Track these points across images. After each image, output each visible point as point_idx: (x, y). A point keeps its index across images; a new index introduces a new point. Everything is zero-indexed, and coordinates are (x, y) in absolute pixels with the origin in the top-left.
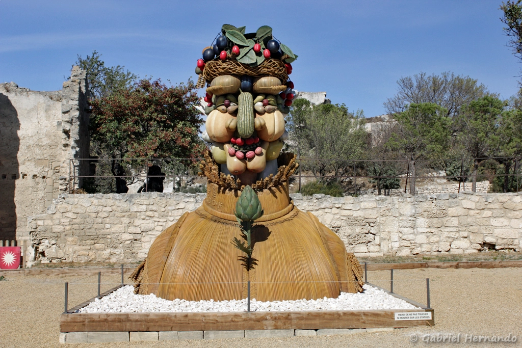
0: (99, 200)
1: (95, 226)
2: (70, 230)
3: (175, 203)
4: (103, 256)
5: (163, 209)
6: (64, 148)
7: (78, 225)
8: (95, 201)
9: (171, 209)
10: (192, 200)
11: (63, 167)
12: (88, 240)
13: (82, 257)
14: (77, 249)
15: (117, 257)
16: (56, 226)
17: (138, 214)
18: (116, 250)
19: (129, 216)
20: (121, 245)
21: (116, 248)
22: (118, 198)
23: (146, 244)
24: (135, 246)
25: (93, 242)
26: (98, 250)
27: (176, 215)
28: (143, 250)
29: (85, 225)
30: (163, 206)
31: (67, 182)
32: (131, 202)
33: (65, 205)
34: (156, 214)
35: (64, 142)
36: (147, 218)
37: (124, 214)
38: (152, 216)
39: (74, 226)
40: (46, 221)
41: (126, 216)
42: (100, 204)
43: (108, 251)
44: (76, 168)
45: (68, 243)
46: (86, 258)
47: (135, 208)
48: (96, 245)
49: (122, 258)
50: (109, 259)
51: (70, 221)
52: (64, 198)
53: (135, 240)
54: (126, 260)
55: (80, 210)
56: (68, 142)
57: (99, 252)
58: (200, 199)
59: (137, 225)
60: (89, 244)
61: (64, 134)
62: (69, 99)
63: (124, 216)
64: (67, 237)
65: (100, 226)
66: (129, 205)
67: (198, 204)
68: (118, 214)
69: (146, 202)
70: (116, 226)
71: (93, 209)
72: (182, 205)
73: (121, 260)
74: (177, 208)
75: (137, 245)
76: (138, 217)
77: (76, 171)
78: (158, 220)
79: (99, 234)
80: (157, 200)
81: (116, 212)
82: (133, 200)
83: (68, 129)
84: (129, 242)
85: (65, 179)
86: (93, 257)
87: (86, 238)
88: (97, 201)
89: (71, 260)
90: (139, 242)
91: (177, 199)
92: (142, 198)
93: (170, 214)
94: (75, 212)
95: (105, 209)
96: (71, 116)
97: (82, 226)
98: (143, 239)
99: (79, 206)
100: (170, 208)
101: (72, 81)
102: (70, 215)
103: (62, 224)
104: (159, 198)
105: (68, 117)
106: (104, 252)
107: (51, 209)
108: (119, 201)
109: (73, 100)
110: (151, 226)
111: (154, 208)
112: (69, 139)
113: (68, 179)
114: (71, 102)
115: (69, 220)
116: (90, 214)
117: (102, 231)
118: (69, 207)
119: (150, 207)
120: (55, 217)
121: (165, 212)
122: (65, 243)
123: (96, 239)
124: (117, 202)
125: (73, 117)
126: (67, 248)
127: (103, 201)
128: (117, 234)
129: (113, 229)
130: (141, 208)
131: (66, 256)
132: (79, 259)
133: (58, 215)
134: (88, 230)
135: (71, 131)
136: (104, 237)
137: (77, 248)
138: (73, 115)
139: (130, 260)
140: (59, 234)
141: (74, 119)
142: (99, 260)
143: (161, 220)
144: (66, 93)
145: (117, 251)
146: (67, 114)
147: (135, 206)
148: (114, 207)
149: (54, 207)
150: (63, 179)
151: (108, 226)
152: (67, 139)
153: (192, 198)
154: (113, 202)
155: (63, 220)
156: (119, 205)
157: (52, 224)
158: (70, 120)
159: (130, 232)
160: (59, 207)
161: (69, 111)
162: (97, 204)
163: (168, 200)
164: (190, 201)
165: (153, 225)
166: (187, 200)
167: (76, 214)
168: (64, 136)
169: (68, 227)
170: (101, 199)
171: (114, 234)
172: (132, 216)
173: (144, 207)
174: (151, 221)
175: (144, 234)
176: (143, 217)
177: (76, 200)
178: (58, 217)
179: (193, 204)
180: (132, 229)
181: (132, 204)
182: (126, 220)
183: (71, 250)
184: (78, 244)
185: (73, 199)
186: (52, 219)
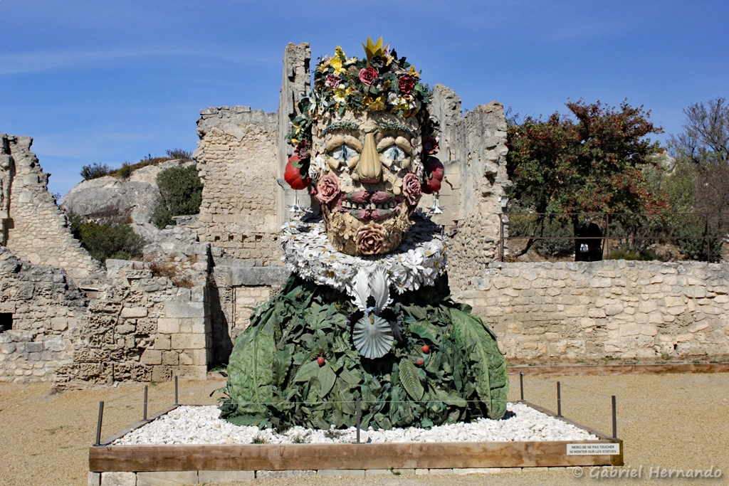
0: (548, 270)
1: (545, 308)
2: (511, 313)
3: (649, 275)
4: (557, 349)
5: (634, 284)
6: (483, 198)
7: (521, 306)
8: (543, 273)
9: (644, 284)
10: (673, 270)
11: (486, 225)
12: (536, 327)
13: (528, 351)
14: (521, 340)
15: (576, 350)
16: (492, 308)
17: (601, 290)
18: (574, 341)
19: (589, 294)
20: (580, 334)
21: (573, 338)
22: (573, 268)
23: (613, 332)
24: (598, 335)
25: (542, 329)
26: (549, 341)
27: (651, 292)
28: (610, 341)
29: (530, 306)
30: (634, 279)
31: (494, 246)
32: (590, 273)
33: (502, 278)
34: (625, 291)
35: (485, 190)
36: (613, 296)
37: (581, 290)
38: (620, 293)
39: (517, 308)
40: (477, 300)
41: (584, 294)
42: (549, 276)
43: (564, 342)
44: (505, 226)
45: (510, 331)
46: (534, 352)
47: (596, 283)
48: (547, 334)
49: (583, 352)
50: (565, 353)
51: (510, 301)
52: (500, 268)
53: (599, 327)
54: (588, 355)
55: (524, 285)
56: (490, 190)
57: (551, 344)
58: (684, 270)
59: (600, 305)
60: (537, 332)
61: (485, 178)
62: (494, 129)
63: (581, 294)
64: (506, 323)
65: (551, 307)
66: (587, 279)
67: (680, 276)
68: (574, 291)
69: (611, 274)
70: (573, 307)
71: (539, 283)
72: (659, 278)
73: (582, 355)
74: (653, 282)
75: (602, 334)
76: (601, 295)
77: (505, 230)
78: (627, 298)
79: (550, 318)
80: (625, 271)
81: (570, 288)
82: (593, 271)
83: (494, 171)
84: (590, 330)
85: (493, 242)
86: (544, 351)
87: (534, 324)
88: (545, 272)
89: (513, 355)
90: (604, 330)
91: (652, 270)
92: (605, 268)
93: (643, 291)
94: (517, 288)
95: (555, 283)
96: (498, 154)
97: (527, 308)
98: (609, 326)
99: (522, 280)
100: (643, 282)
101: (495, 104)
102: (510, 291)
103: (499, 304)
104: (628, 268)
105: (495, 154)
106: (558, 344)
107: (484, 283)
108: (574, 272)
109: (499, 130)
110: (619, 307)
111: (622, 282)
112: (492, 185)
113: (495, 242)
114: (497, 134)
115: (508, 299)
116: (536, 290)
117: (554, 314)
118: (508, 281)
119: (617, 281)
120: (489, 294)
121: (637, 288)
122: (505, 331)
123: (546, 325)
124: (572, 274)
125: (500, 154)
126: (508, 337)
127: (553, 273)
128: (574, 319)
129: (568, 312)
130: (605, 281)
131: (506, 350)
132: (524, 354)
133: (493, 292)
134: (534, 313)
135: (498, 174)
136: (556, 322)
137: (520, 338)
138: (500, 152)
139: (594, 355)
140: (496, 318)
141: (501, 157)
142: (552, 355)
143: (632, 299)
144: (489, 121)
145: (577, 342)
146: (492, 151)
147: (595, 279)
148: (569, 281)
149: (488, 281)
150: (490, 241)
151: (561, 307)
152: (490, 185)
153: (672, 268)
154: (567, 274)
155: (501, 299)
156: (575, 277)
157: (486, 304)
158: (497, 158)
159: (592, 316)
160: (494, 280)
161: (496, 146)
162: (545, 277)
163: (640, 271)
164: (670, 272)
165: (621, 305)
166: (665, 271)
167: (518, 291)
168: (486, 181)
169: (508, 309)
170: (550, 269)
171: (570, 319)
172: (593, 293)
173: (608, 281)
174: (617, 300)
175: (610, 318)
176: (607, 295)
177: (517, 271)
178: (494, 295)
179: (674, 277)
180: (593, 312)
181: (591, 276)
182: (585, 299)
183: (513, 341)
184: (523, 332)
185: (512, 270)
186: (486, 298)
